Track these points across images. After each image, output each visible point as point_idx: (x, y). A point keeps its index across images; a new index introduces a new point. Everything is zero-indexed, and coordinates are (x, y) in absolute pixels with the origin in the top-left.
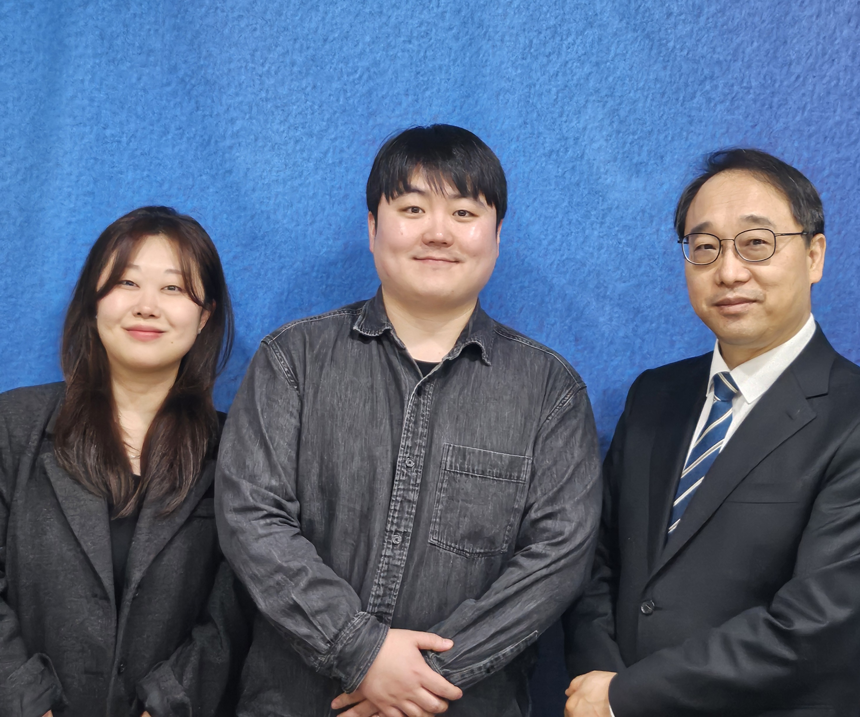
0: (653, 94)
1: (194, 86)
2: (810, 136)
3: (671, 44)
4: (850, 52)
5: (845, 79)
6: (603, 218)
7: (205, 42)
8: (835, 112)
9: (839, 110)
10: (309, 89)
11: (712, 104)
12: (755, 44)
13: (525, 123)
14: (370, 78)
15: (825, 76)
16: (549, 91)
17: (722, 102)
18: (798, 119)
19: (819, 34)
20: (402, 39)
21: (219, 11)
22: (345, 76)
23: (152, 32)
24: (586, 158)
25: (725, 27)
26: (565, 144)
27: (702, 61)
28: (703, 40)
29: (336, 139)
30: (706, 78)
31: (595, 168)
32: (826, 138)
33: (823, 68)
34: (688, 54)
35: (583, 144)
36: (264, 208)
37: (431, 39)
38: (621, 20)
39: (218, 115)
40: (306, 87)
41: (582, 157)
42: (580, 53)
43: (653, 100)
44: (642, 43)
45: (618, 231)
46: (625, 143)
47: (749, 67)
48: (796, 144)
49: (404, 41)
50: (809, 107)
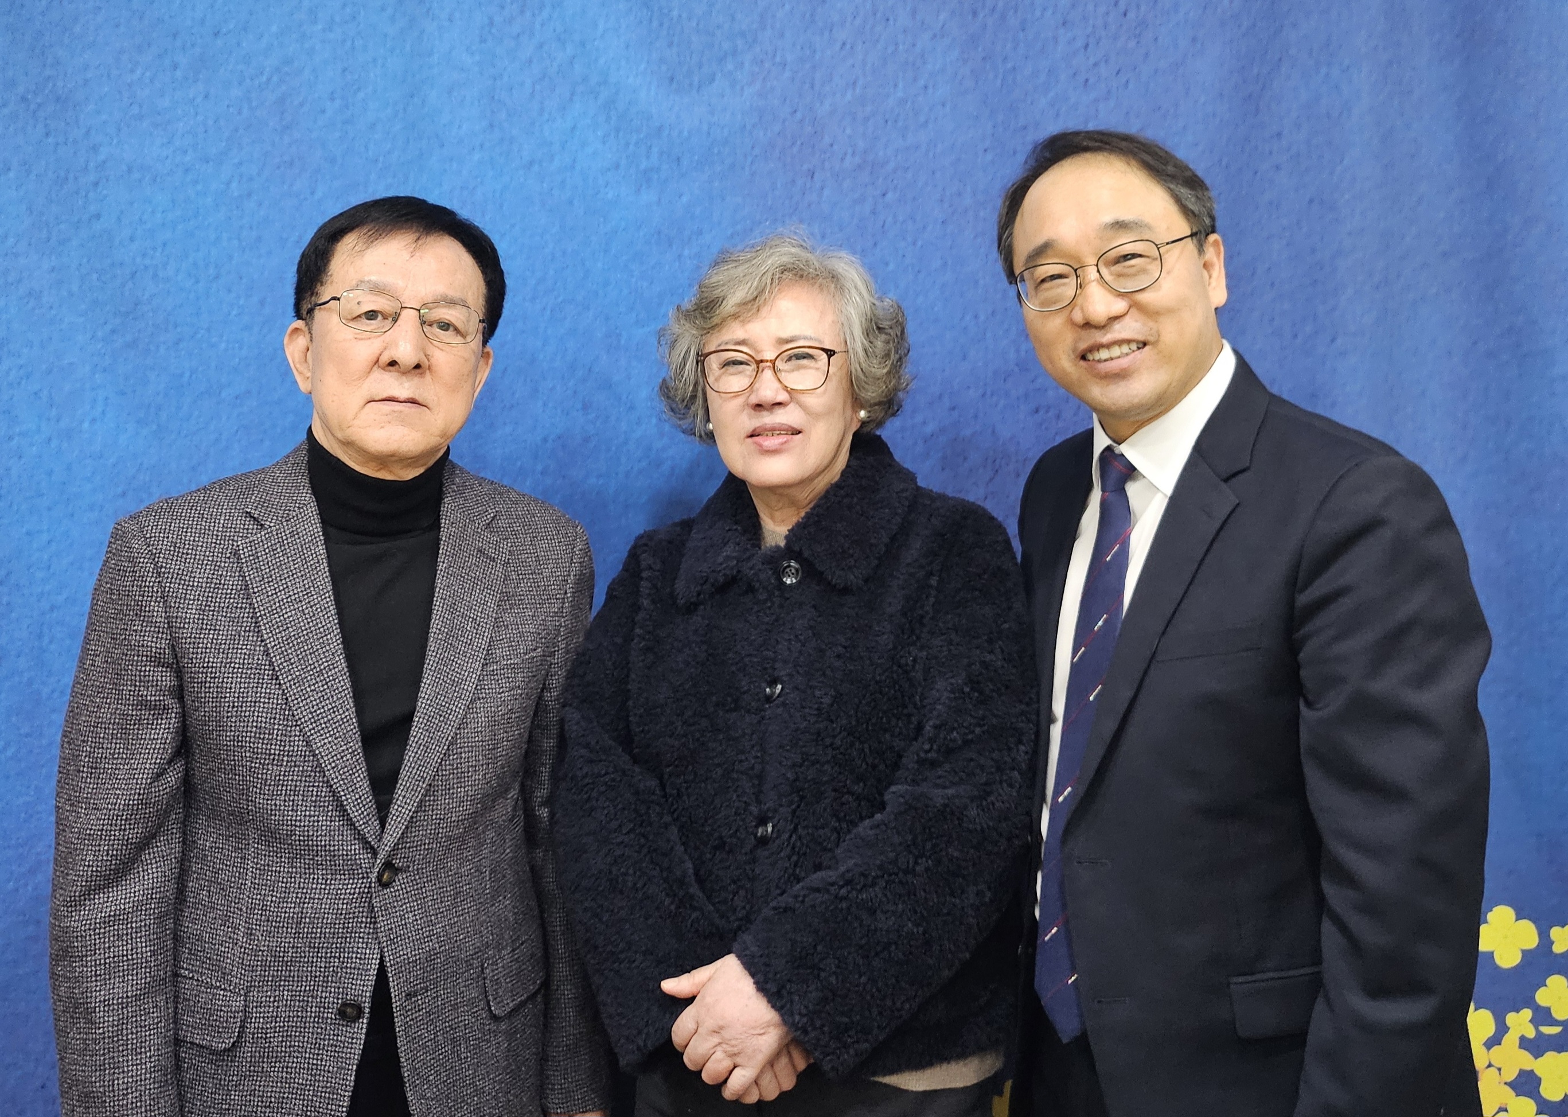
9: (900, 86)
41: (573, 167)
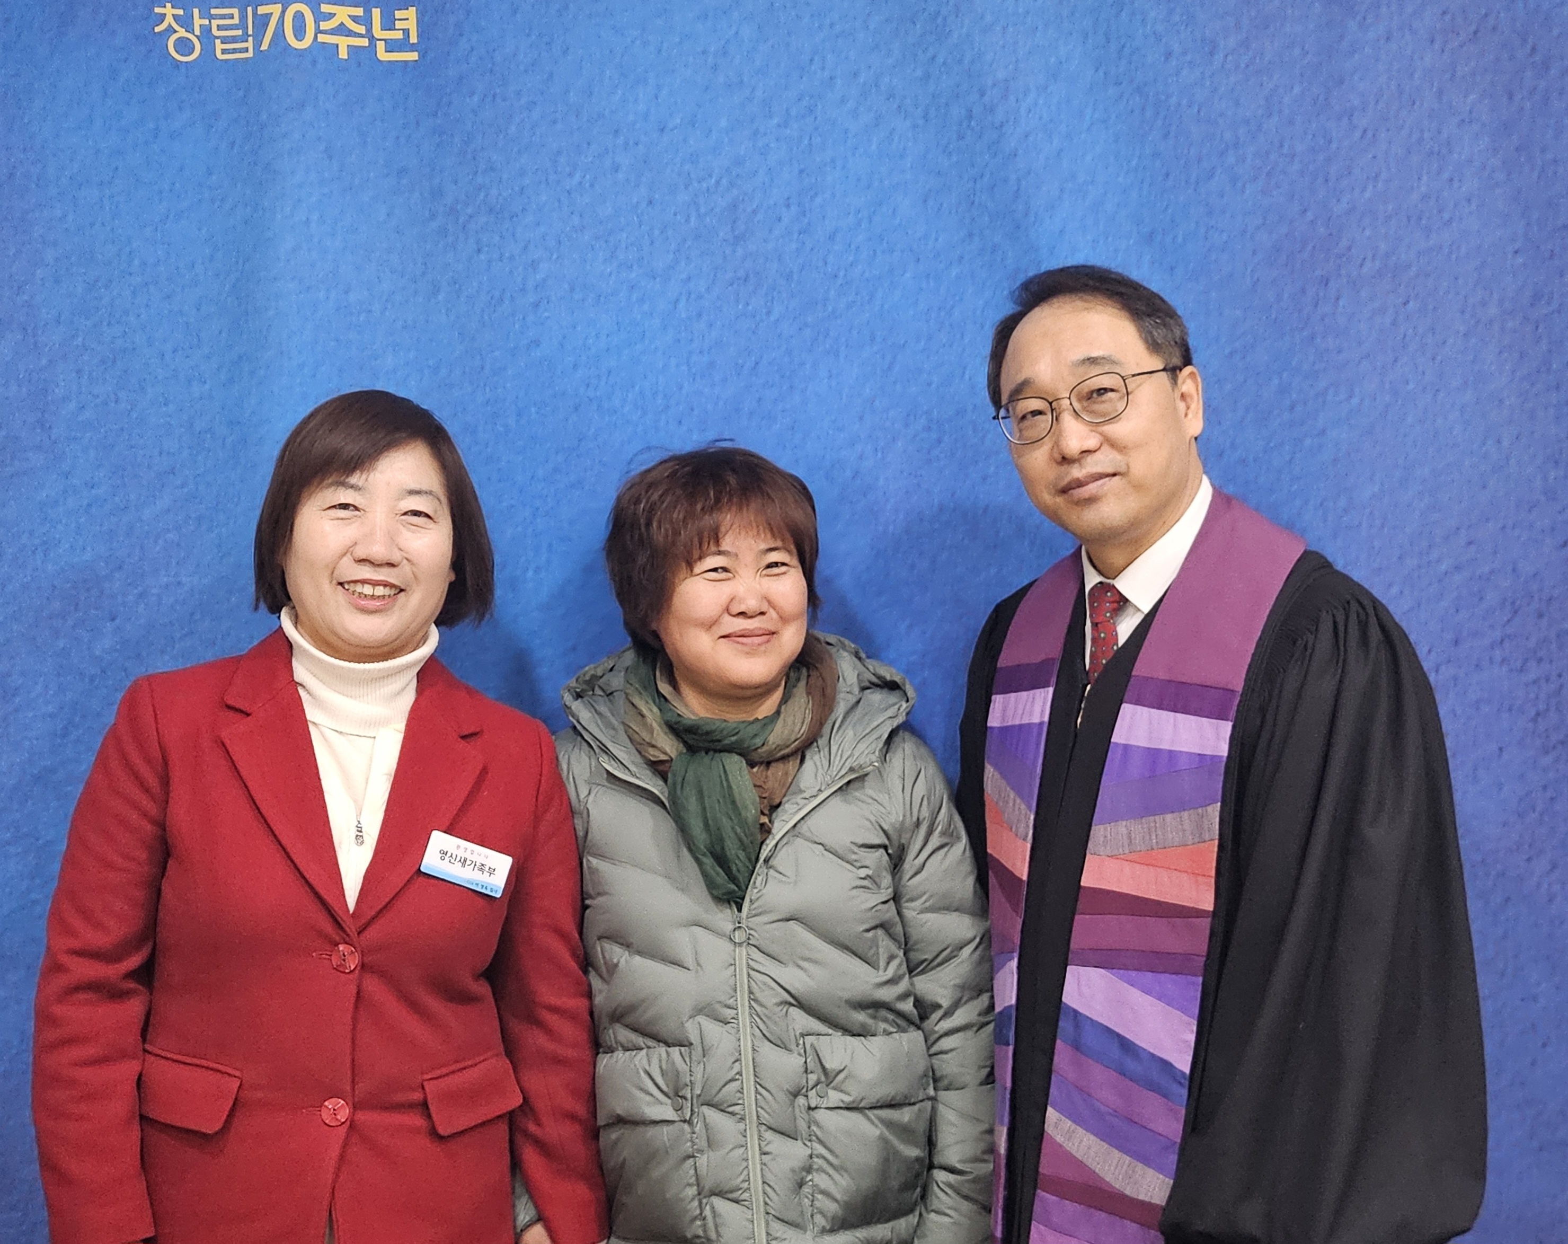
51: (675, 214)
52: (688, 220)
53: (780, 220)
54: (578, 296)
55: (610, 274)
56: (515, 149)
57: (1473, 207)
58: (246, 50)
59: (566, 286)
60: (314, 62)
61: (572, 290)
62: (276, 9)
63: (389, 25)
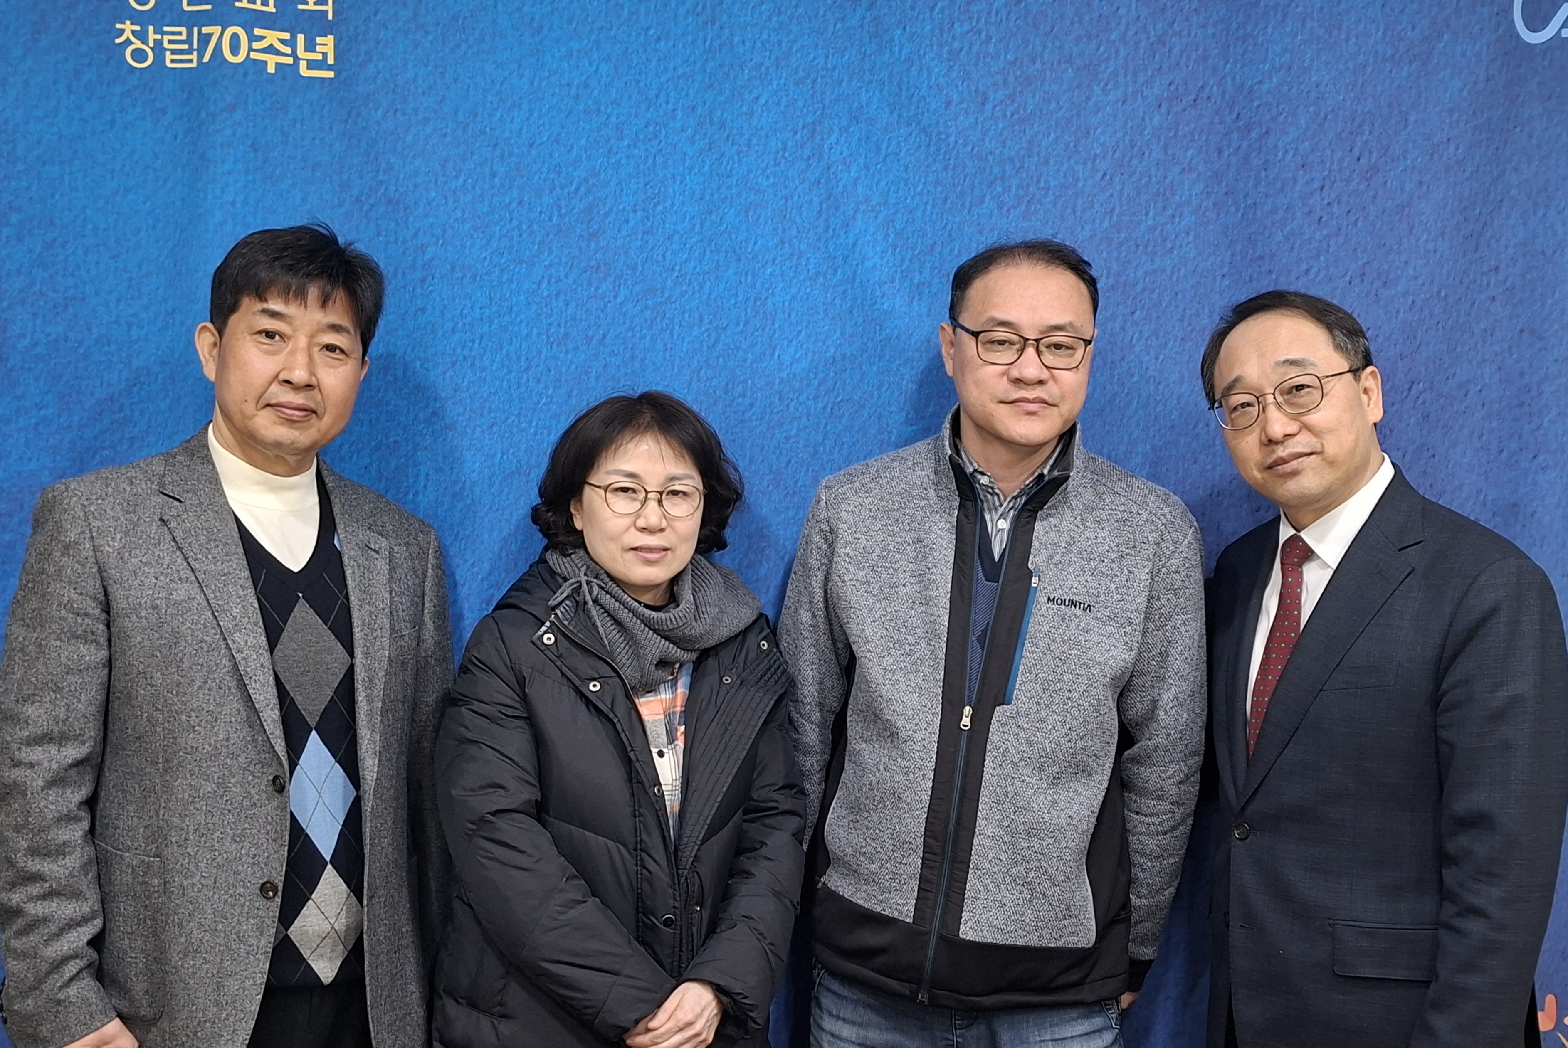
0: (933, 200)
1: (372, 206)
2: (1121, 244)
3: (952, 139)
4: (1162, 143)
5: (1156, 176)
6: (882, 350)
7: (384, 153)
8: (1146, 215)
10: (514, 205)
11: (1005, 209)
12: (1052, 135)
13: (782, 242)
14: (589, 191)
15: (1133, 173)
16: (811, 202)
17: (1015, 207)
18: (1106, 224)
19: (1126, 123)
20: (626, 143)
21: (399, 114)
22: (558, 189)
23: (317, 141)
24: (858, 280)
25: (1016, 116)
26: (833, 264)
27: (990, 158)
28: (991, 134)
29: (550, 265)
30: (995, 179)
31: (870, 291)
32: (1138, 246)
33: (1132, 163)
34: (973, 149)
35: (855, 263)
36: (466, 353)
37: (660, 142)
38: (891, 113)
39: (405, 241)
40: (510, 203)
42: (844, 155)
43: (933, 207)
44: (918, 139)
45: (899, 365)
46: (903, 260)
47: (1047, 162)
48: (1104, 255)
49: (629, 146)
50: (1117, 211)
51: (540, 213)
52: (550, 219)
53: (627, 221)
54: (459, 275)
55: (485, 258)
56: (412, 154)
57: (1191, 238)
58: (191, 61)
59: (448, 267)
60: (245, 74)
61: (453, 268)
62: (216, 30)
63: (310, 47)
